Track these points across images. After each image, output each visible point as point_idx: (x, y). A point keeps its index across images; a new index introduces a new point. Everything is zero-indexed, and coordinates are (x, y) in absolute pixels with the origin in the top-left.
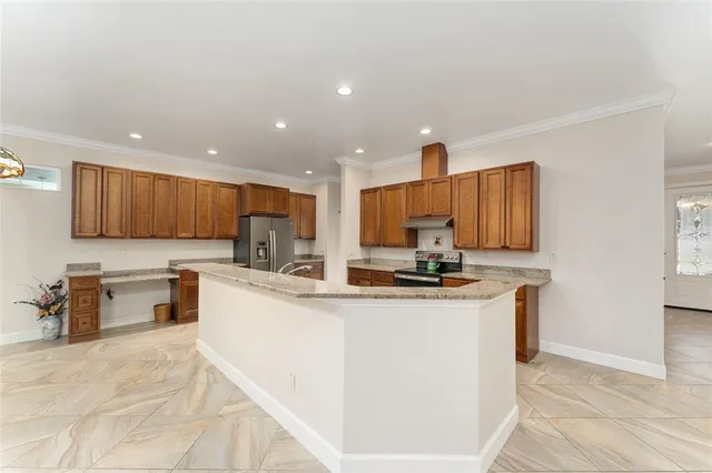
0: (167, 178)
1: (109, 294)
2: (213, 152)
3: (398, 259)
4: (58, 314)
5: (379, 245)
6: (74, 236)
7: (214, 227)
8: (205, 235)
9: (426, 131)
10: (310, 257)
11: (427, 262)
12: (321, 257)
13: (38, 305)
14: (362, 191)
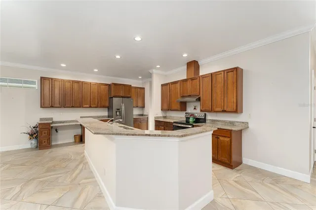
0: (78, 82)
1: (56, 130)
2: (96, 70)
3: (178, 116)
4: (36, 138)
5: (168, 110)
6: (41, 107)
7: (98, 102)
8: (94, 106)
9: (185, 55)
10: (142, 115)
11: (189, 118)
12: (147, 115)
13: (29, 134)
14: (162, 85)
